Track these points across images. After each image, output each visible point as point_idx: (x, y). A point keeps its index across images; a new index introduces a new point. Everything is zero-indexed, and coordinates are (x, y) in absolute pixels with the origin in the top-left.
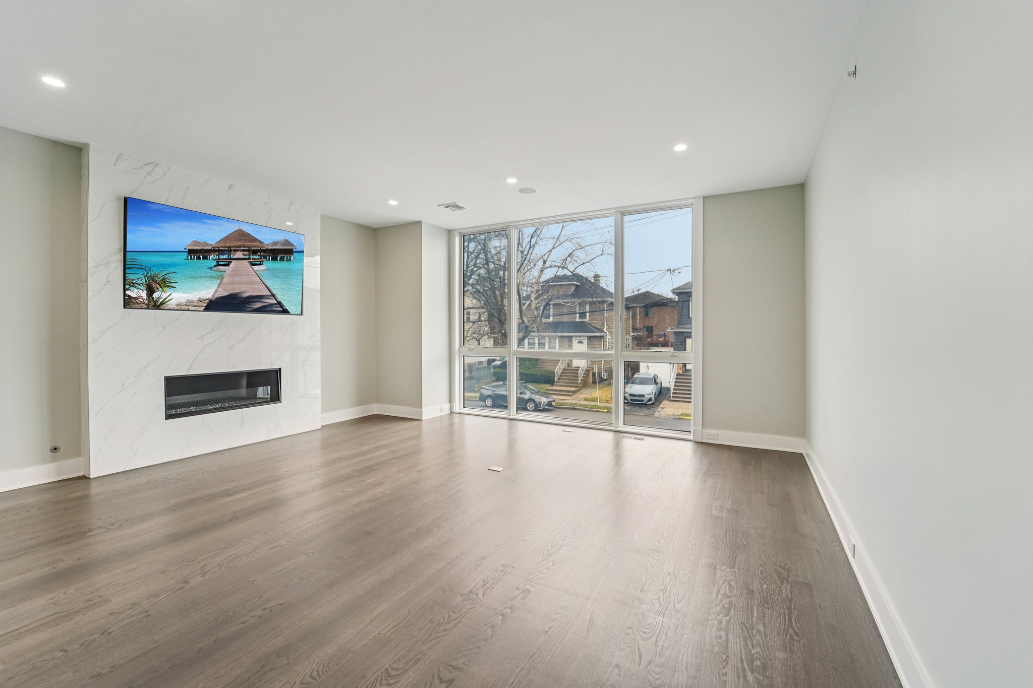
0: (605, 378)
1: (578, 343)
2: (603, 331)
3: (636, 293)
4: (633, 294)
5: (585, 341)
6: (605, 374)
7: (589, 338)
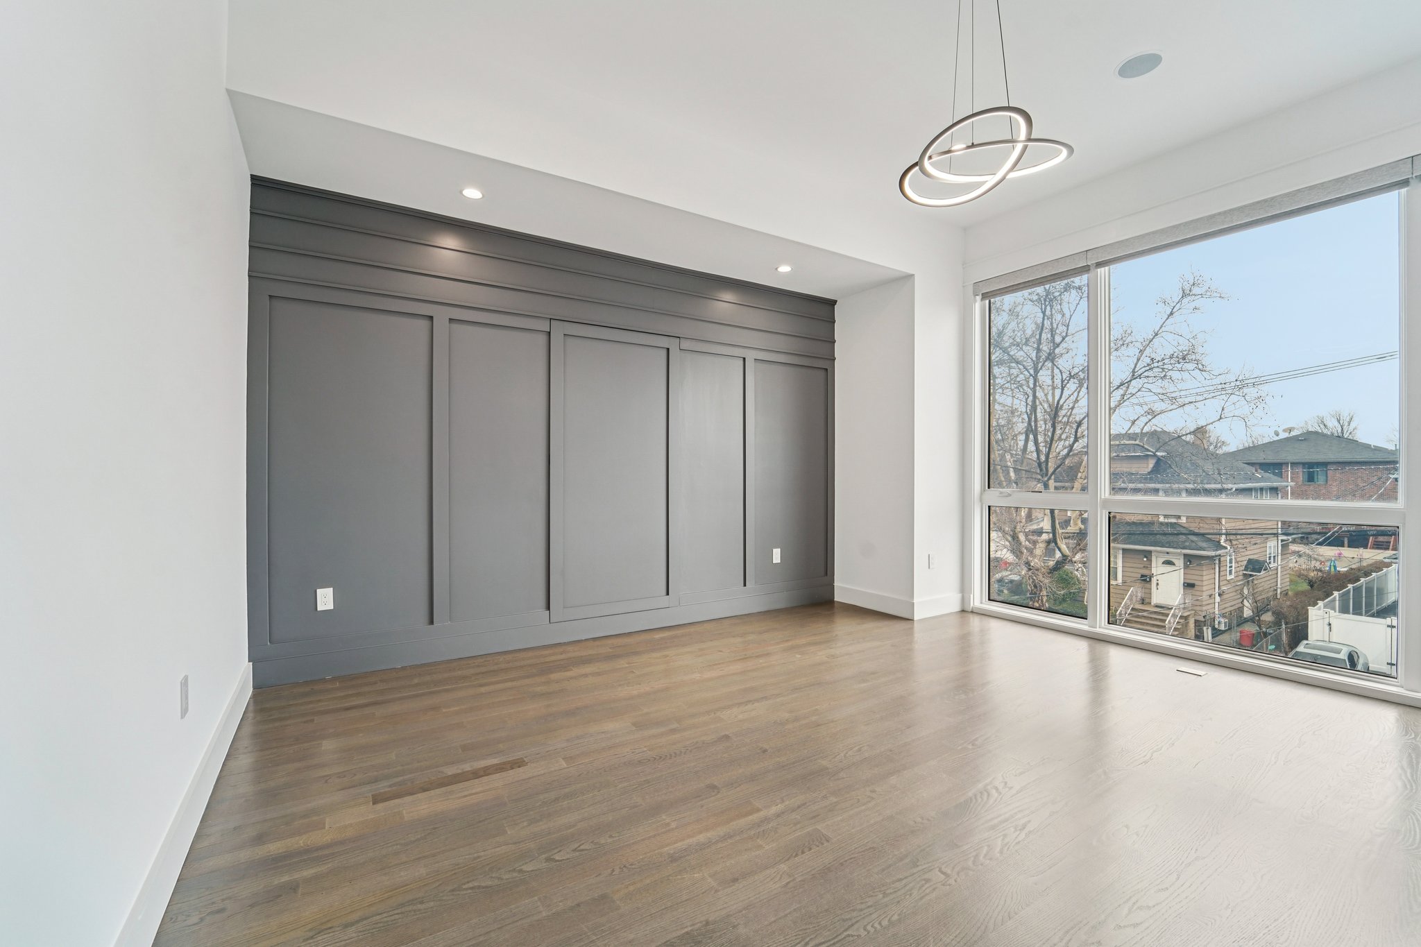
0: (1222, 627)
1: (1163, 563)
2: (1218, 546)
3: (1283, 435)
4: (1276, 438)
5: (1180, 562)
6: (1222, 620)
7: (1189, 559)
